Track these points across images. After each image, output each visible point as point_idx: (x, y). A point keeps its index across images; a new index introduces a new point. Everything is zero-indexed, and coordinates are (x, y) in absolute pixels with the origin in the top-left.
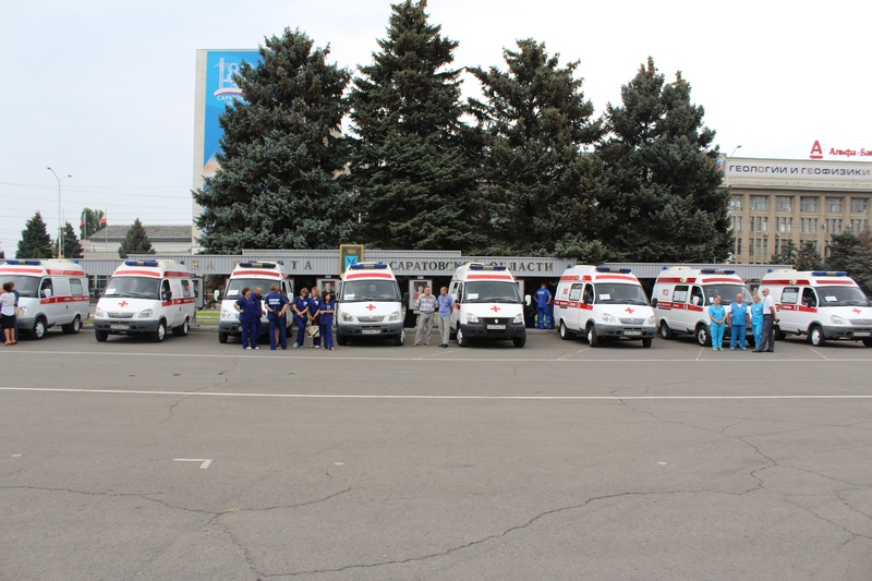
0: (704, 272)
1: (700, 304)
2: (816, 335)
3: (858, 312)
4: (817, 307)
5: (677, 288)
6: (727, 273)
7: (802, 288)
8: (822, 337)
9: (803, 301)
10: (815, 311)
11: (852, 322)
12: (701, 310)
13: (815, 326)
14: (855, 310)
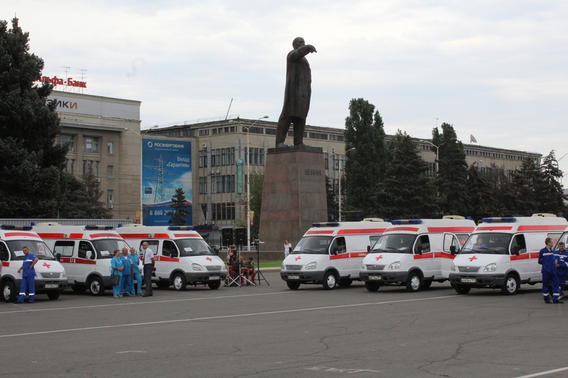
0: (88, 228)
1: (93, 257)
2: (178, 281)
3: (210, 260)
4: (178, 257)
5: (58, 244)
6: (107, 228)
7: (161, 241)
8: (185, 282)
9: (164, 253)
10: (177, 260)
11: (208, 268)
12: (94, 263)
13: (177, 273)
14: (208, 259)
